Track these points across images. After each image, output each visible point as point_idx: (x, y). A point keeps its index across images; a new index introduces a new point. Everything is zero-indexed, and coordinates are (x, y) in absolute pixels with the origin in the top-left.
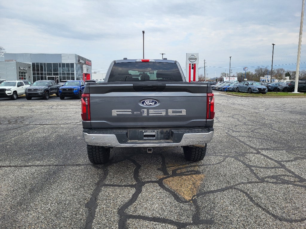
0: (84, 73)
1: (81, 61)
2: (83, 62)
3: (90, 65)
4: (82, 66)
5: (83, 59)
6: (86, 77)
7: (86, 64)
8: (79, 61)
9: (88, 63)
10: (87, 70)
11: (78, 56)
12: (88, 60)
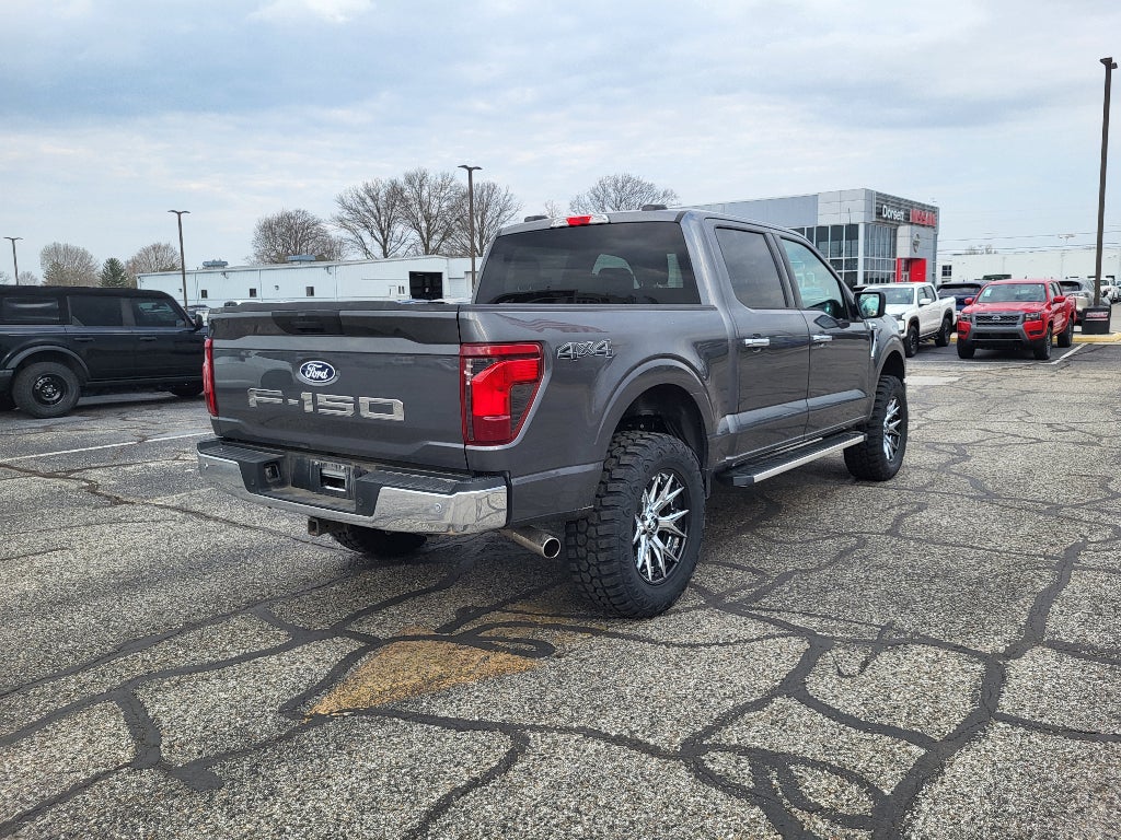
0: (898, 256)
1: (889, 213)
2: (899, 215)
3: (933, 225)
4: (896, 230)
5: (898, 203)
6: (907, 273)
7: (912, 224)
8: (879, 214)
9: (923, 217)
10: (915, 244)
11: (878, 194)
12: (923, 207)
